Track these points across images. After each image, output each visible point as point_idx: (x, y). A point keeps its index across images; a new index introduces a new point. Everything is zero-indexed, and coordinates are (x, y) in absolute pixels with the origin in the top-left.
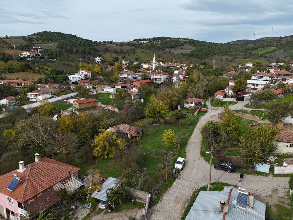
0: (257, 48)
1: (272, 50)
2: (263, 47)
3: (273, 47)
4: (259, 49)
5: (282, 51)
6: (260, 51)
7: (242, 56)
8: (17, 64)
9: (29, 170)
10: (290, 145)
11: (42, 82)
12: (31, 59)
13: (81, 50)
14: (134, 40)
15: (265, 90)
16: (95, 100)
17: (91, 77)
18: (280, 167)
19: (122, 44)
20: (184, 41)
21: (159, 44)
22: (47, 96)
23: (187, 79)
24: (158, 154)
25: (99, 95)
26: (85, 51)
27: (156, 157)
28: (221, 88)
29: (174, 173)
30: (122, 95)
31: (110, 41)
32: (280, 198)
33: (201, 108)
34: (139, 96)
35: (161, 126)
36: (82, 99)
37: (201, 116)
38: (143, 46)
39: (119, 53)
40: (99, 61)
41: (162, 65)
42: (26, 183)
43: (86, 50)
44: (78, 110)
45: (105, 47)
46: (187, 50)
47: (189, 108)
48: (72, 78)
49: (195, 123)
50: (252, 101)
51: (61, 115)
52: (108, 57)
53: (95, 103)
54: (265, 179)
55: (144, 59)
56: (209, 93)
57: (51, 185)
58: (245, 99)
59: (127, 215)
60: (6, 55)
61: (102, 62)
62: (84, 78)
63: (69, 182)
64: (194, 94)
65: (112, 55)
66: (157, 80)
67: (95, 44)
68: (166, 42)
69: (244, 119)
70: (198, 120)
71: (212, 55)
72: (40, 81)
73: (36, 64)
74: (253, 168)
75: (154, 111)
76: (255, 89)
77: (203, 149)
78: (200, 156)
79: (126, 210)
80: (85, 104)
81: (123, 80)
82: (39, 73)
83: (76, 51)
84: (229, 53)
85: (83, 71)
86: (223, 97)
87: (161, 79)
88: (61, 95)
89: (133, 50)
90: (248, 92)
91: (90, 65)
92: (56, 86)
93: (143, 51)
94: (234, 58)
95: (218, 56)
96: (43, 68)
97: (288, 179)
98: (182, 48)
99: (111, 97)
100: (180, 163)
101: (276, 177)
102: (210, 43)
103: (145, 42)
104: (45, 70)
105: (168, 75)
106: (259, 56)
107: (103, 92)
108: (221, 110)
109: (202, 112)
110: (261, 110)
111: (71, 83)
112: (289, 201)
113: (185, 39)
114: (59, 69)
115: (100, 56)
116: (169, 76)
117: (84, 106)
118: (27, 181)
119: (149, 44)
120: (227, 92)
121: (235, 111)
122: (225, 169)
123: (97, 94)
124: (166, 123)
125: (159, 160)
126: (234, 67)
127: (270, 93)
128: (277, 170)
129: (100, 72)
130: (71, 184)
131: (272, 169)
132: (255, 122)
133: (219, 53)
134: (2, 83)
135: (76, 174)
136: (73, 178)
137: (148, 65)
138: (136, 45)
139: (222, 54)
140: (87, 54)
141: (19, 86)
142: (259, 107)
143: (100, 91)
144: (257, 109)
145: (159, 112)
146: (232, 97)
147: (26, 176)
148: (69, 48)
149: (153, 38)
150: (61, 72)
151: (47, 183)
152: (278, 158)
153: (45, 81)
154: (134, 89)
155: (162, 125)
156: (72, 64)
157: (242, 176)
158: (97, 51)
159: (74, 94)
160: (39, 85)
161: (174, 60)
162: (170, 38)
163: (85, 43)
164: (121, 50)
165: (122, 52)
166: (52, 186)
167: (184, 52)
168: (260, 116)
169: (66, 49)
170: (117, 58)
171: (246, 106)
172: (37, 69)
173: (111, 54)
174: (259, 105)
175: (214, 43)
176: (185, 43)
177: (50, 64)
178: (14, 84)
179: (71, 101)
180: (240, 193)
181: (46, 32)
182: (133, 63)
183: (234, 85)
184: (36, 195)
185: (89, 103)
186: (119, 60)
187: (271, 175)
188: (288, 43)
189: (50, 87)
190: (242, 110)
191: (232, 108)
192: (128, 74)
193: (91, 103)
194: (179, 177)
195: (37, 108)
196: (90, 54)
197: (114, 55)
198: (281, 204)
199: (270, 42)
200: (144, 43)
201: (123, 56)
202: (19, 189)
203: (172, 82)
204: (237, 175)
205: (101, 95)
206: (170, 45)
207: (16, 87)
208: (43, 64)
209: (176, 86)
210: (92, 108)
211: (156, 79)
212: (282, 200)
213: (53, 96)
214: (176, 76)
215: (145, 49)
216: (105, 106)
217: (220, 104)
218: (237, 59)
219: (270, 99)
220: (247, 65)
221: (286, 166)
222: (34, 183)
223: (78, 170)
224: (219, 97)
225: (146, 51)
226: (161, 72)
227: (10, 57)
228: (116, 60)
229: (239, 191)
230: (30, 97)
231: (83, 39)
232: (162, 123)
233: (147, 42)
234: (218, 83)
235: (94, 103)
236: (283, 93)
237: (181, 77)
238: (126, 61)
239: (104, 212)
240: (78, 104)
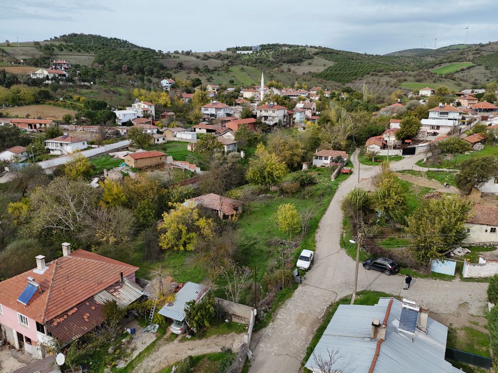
0: (440, 63)
1: (465, 68)
2: (450, 62)
3: (468, 62)
4: (443, 65)
5: (482, 69)
6: (445, 68)
7: (414, 77)
8: (26, 91)
9: (54, 271)
10: (492, 229)
11: (70, 121)
12: (50, 82)
13: (136, 65)
14: (228, 49)
15: (452, 136)
16: (162, 153)
17: (153, 113)
18: (474, 265)
19: (206, 57)
20: (314, 50)
21: (270, 56)
22: (80, 146)
23: (318, 117)
24: (269, 245)
25: (168, 145)
26: (144, 68)
27: (265, 248)
28: (377, 132)
29: (296, 275)
30: (208, 145)
31: (185, 50)
32: (472, 317)
33: (342, 167)
34: (237, 146)
35: (274, 197)
36: (140, 151)
37: (342, 180)
38: (243, 59)
39: (201, 72)
40: (168, 85)
41: (275, 93)
42: (49, 291)
43: (146, 66)
44: (134, 170)
45: (178, 61)
46: (320, 66)
47: (322, 166)
48: (121, 115)
49: (331, 192)
50: (430, 154)
51: (104, 179)
52: (183, 78)
53: (162, 158)
54: (447, 284)
55: (244, 82)
56: (357, 141)
57: (91, 295)
58: (417, 152)
59: (218, 344)
60: (7, 76)
61: (173, 87)
62: (142, 116)
63: (120, 290)
64: (330, 142)
65: (190, 75)
66: (267, 118)
67: (161, 57)
68: (283, 52)
69: (415, 186)
70: (337, 188)
71: (363, 76)
72: (67, 120)
73: (59, 90)
74: (428, 267)
75: (261, 171)
76: (435, 134)
77: (344, 235)
78: (339, 247)
79: (216, 336)
80: (145, 160)
81: (209, 119)
82: (65, 106)
83: (128, 68)
84: (392, 73)
85: (140, 103)
86: (379, 147)
87: (274, 117)
88: (103, 145)
89: (225, 66)
90: (422, 139)
91: (153, 93)
92: (95, 128)
93: (243, 69)
94: (400, 81)
95: (372, 77)
96: (71, 97)
97: (486, 286)
98: (310, 64)
99: (189, 148)
100: (305, 259)
101: (466, 281)
102: (358, 54)
103: (246, 52)
104: (75, 101)
105: (286, 111)
106: (442, 78)
107: (175, 139)
108: (376, 170)
109: (344, 173)
110: (445, 169)
111: (121, 124)
112: (486, 322)
113: (316, 48)
114: (100, 99)
115: (169, 76)
116: (288, 113)
117: (142, 164)
118: (51, 289)
119: (253, 56)
120: (386, 139)
121: (400, 172)
122: (381, 269)
123: (165, 143)
124: (283, 192)
125: (270, 255)
126: (400, 97)
127: (460, 142)
128: (469, 270)
129: (169, 105)
130: (125, 293)
131: (459, 270)
132: (434, 191)
133: (374, 73)
134: (3, 123)
135: (131, 277)
136: (126, 283)
137: (251, 93)
138: (232, 57)
139: (379, 74)
140: (146, 73)
141: (31, 128)
142: (441, 165)
143: (170, 138)
144: (437, 169)
145: (270, 174)
146: (395, 148)
147: (49, 280)
148: (116, 63)
149: (260, 46)
150: (103, 105)
151: (84, 292)
152: (470, 251)
153: (75, 120)
154: (228, 134)
155: (276, 195)
156: (122, 90)
157: (408, 281)
158: (163, 68)
159: (126, 143)
160: (66, 126)
161: (296, 85)
162: (290, 46)
163: (143, 54)
164: (205, 66)
165: (207, 70)
166: (93, 296)
167: (314, 69)
168: (442, 180)
169: (110, 64)
170: (198, 80)
171: (419, 163)
172: (61, 99)
173: (188, 73)
174: (440, 161)
175: (366, 55)
176: (316, 54)
177: (84, 91)
178: (24, 124)
179: (121, 155)
180: (405, 308)
181: (75, 35)
182: (225, 89)
183: (399, 127)
184: (66, 311)
185: (152, 159)
186: (201, 84)
187: (458, 279)
188: (493, 55)
189: (84, 130)
190: (412, 170)
191: (395, 166)
192: (217, 109)
193: (155, 159)
194: (303, 283)
195: (63, 166)
196: (151, 73)
197: (194, 76)
198: (473, 326)
199: (461, 54)
200: (245, 54)
201: (208, 77)
202: (37, 301)
203: (293, 123)
204: (400, 279)
205: (171, 144)
206: (289, 58)
207: (26, 131)
208: (71, 91)
209: (300, 130)
210: (156, 166)
211: (265, 117)
212: (475, 320)
213: (90, 146)
214: (301, 112)
215: (247, 65)
216: (179, 164)
217: (376, 159)
218: (404, 83)
219: (460, 150)
220: (423, 92)
221: (484, 265)
222: (63, 291)
223: (135, 270)
224: (373, 148)
225: (249, 67)
226: (274, 105)
227: (15, 80)
228: (197, 83)
229: (404, 306)
230: (50, 147)
231: (139, 47)
232: (275, 192)
233: (250, 52)
234: (372, 124)
235: (159, 158)
236: (483, 142)
237: (309, 113)
238: (214, 86)
239: (179, 338)
240: (133, 161)
